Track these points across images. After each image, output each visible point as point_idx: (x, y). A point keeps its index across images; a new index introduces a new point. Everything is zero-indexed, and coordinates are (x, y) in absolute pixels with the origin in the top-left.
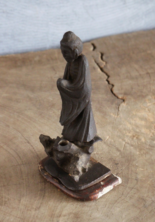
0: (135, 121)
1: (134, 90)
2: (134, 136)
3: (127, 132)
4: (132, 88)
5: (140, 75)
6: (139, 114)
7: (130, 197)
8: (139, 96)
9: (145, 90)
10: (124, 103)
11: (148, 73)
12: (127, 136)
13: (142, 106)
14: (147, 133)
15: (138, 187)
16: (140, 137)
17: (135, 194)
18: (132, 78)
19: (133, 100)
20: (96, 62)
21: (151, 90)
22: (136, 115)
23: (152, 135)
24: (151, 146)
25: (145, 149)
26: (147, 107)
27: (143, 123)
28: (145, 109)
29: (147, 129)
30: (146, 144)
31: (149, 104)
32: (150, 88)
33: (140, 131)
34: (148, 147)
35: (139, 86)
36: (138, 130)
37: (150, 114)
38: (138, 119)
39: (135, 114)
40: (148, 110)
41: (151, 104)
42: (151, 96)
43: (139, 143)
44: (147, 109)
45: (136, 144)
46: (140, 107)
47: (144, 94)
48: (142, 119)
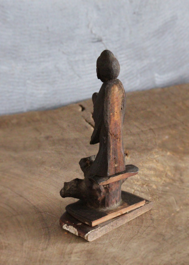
0: (142, 171)
1: (136, 144)
2: (143, 184)
3: (135, 181)
4: (135, 143)
5: (142, 131)
6: (147, 165)
7: (147, 234)
8: (144, 149)
9: (149, 144)
10: (128, 156)
11: (151, 129)
12: (136, 185)
13: (148, 158)
14: (158, 181)
15: (155, 225)
16: (150, 184)
17: (151, 231)
18: (133, 134)
19: (137, 153)
20: (87, 121)
21: (157, 144)
22: (143, 166)
23: (164, 182)
24: (164, 191)
25: (158, 194)
26: (154, 159)
27: (152, 172)
28: (152, 161)
29: (157, 177)
30: (158, 190)
31: (156, 156)
32: (156, 142)
33: (150, 179)
34: (160, 193)
35: (142, 141)
36: (147, 179)
37: (159, 164)
38: (146, 169)
39: (141, 165)
40: (156, 161)
41: (158, 156)
42: (158, 149)
43: (150, 190)
44: (154, 161)
45: (146, 190)
46: (147, 159)
47: (149, 148)
48: (150, 169)
